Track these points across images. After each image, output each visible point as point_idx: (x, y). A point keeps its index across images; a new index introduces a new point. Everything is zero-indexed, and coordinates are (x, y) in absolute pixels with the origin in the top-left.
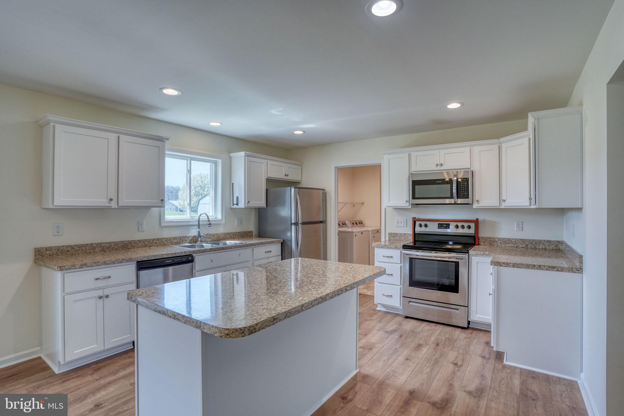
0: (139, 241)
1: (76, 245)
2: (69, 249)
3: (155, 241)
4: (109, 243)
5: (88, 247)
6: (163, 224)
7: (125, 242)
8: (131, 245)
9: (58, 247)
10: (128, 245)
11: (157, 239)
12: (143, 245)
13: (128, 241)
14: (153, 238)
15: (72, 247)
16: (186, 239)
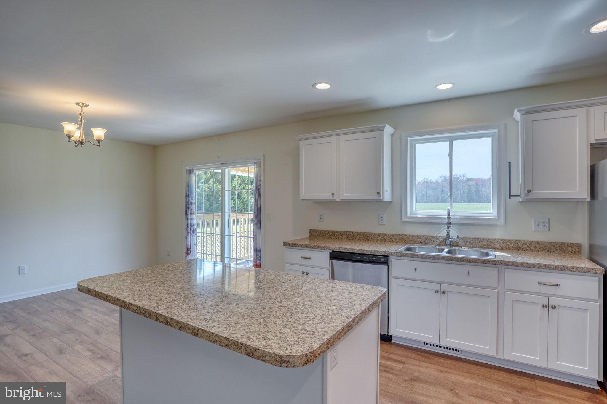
0: (379, 235)
1: (330, 231)
2: (326, 233)
3: (395, 237)
4: (353, 232)
5: (337, 234)
6: (404, 219)
7: (365, 234)
8: (370, 237)
9: (320, 230)
10: (368, 237)
11: (398, 235)
12: (382, 239)
13: (369, 233)
14: (393, 233)
15: (328, 232)
16: (435, 239)
